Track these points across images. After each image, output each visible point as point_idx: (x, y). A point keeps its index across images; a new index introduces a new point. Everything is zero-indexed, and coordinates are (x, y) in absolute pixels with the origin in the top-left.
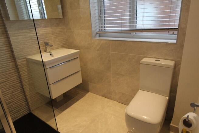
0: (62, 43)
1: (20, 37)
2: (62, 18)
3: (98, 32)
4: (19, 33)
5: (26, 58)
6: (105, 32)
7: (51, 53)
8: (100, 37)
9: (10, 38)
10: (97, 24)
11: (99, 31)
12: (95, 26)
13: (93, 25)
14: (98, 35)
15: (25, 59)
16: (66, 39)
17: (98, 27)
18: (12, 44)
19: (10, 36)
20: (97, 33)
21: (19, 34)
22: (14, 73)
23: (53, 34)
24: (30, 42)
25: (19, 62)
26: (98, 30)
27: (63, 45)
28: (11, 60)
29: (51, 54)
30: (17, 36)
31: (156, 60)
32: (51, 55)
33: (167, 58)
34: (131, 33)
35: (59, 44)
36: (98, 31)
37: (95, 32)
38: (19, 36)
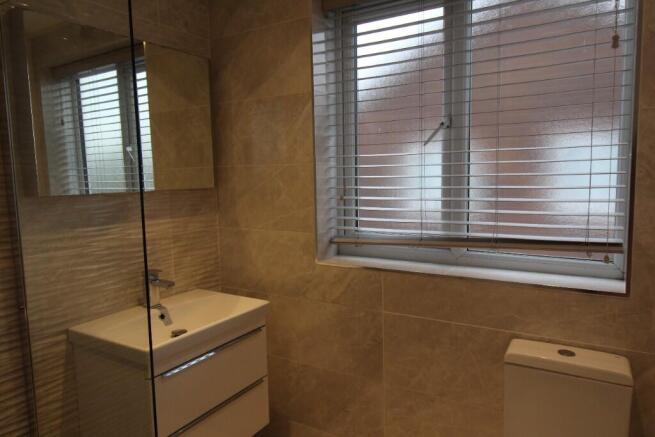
0: (203, 271)
1: (59, 253)
2: (211, 189)
3: (336, 240)
4: (60, 240)
5: (67, 332)
6: (358, 241)
7: (164, 308)
8: (339, 253)
9: (24, 257)
10: (333, 213)
11: (338, 236)
12: (327, 221)
13: (321, 217)
14: (334, 247)
15: (64, 337)
16: (217, 258)
17: (333, 223)
18: (28, 281)
19: (24, 251)
20: (331, 242)
21: (59, 245)
22: (13, 394)
23: (174, 242)
24: (91, 271)
25: (39, 347)
26: (333, 233)
27: (205, 278)
28: (11, 342)
29: (163, 311)
30: (48, 251)
31: (561, 352)
32: (162, 317)
33: (598, 345)
34: (452, 249)
35: (193, 276)
36: (335, 237)
37: (326, 239)
38: (57, 249)
